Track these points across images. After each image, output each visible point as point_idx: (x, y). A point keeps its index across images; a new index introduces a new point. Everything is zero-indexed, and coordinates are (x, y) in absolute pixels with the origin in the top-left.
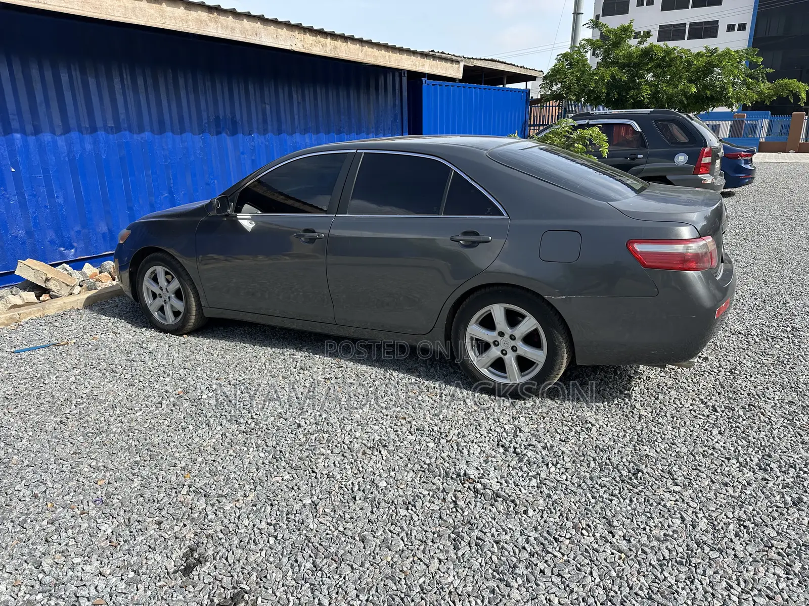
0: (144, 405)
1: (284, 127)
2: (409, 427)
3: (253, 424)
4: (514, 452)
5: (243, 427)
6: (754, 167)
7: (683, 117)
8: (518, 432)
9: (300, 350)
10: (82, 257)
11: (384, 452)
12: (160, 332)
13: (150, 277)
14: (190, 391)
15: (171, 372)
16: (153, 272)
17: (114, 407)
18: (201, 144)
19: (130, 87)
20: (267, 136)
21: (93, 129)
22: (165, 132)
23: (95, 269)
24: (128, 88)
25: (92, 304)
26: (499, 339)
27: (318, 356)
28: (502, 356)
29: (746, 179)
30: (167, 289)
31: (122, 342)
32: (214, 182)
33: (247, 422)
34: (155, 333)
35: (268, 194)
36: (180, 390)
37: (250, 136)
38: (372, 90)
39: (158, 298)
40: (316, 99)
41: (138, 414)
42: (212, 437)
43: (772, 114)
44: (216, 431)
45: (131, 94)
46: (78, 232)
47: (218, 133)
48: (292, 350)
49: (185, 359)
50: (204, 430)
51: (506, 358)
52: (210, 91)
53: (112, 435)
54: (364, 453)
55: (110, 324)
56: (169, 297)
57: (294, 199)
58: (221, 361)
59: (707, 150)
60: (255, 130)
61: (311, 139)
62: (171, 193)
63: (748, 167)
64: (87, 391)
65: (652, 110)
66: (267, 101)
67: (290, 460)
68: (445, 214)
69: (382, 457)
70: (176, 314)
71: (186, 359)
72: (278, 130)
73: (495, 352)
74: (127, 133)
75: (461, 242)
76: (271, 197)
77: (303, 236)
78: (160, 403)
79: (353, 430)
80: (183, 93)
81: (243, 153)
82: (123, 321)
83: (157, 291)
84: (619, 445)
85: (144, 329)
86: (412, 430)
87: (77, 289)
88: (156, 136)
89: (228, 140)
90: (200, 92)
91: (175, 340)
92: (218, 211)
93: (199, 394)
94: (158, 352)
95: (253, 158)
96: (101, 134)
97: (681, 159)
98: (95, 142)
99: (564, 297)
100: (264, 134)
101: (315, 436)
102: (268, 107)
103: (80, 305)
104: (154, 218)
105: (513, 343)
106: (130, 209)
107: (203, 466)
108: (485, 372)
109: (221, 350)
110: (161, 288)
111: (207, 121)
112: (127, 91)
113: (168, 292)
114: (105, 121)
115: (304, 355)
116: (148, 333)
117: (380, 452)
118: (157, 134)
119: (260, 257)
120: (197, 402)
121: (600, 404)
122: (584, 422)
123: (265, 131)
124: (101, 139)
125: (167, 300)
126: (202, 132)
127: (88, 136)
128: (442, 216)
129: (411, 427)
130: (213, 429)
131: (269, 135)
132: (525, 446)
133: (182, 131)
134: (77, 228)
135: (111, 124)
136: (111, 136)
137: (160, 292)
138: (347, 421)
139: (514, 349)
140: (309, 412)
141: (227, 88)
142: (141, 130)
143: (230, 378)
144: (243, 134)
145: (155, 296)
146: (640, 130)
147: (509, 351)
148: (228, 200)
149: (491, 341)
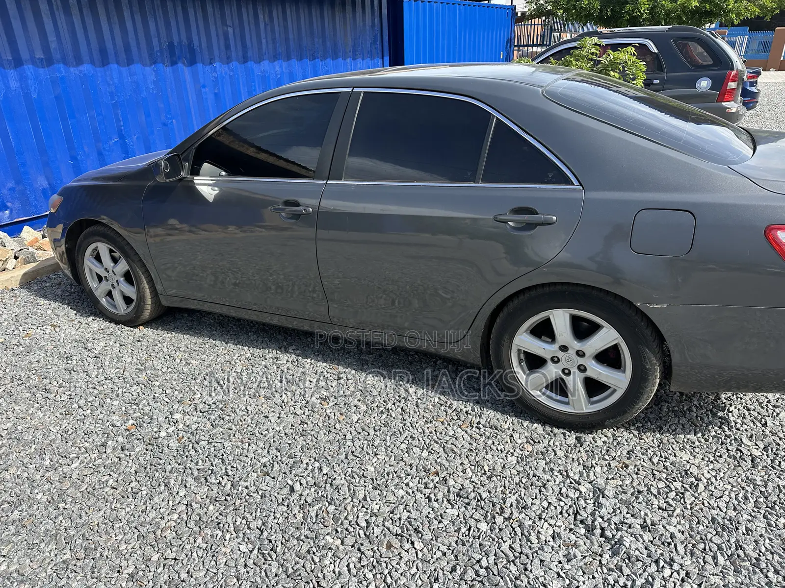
0: (83, 449)
1: (250, 54)
2: (446, 490)
3: (229, 486)
4: (602, 535)
5: (216, 491)
6: (758, 90)
7: (707, 35)
8: (601, 497)
9: (286, 351)
10: (20, 219)
11: (418, 545)
12: (110, 322)
13: (91, 255)
14: (145, 425)
15: (121, 390)
16: (96, 249)
17: (42, 453)
18: (153, 77)
19: (60, 8)
20: (231, 65)
21: (18, 62)
22: (108, 63)
23: (36, 232)
24: (58, 9)
25: (30, 282)
26: (560, 354)
27: (309, 361)
28: (564, 377)
29: (751, 103)
30: (113, 271)
31: (62, 340)
32: (172, 122)
33: (219, 483)
34: (104, 324)
35: (237, 146)
36: (131, 422)
37: (211, 66)
38: (349, 8)
39: (104, 282)
40: (285, 19)
41: (74, 466)
42: (173, 510)
43: (749, 30)
44: (178, 500)
45: (63, 16)
46: (12, 190)
47: (173, 63)
48: (275, 352)
49: (140, 366)
50: (162, 496)
51: (569, 380)
52: (161, 11)
53: (35, 507)
54: (389, 546)
55: (49, 312)
56: (117, 281)
57: (266, 152)
58: (185, 370)
59: (733, 73)
60: (217, 58)
61: (281, 66)
62: (122, 137)
63: (754, 89)
64: (9, 425)
65: (671, 27)
66: (229, 23)
67: (284, 560)
68: (484, 181)
69: (417, 553)
70: (128, 300)
71: (142, 367)
72: (244, 57)
73: (552, 371)
74: (61, 65)
75: (510, 223)
76: (239, 149)
77: (283, 210)
78: (104, 445)
79: (368, 499)
80: (127, 14)
81: (204, 86)
82: (66, 306)
83: (103, 274)
84: (745, 516)
85: (91, 318)
86: (452, 497)
87: (12, 263)
88: (98, 69)
89: (185, 71)
90: (148, 13)
91: (127, 333)
92: (168, 175)
93: (155, 430)
94: (107, 355)
95: (216, 91)
96: (29, 69)
97: (704, 84)
98: (22, 79)
99: (665, 306)
100: (228, 63)
101: (316, 507)
102: (230, 30)
103: (15, 284)
104: (86, 180)
105: (581, 361)
106: (74, 158)
107: (159, 571)
108: (536, 393)
109: (185, 352)
110: (106, 269)
111: (158, 49)
112: (57, 13)
113: (115, 274)
114: (32, 52)
115: (290, 360)
116: (97, 324)
117: (412, 543)
118: (100, 67)
119: (231, 228)
120: (152, 442)
121: (692, 437)
122: (683, 473)
123: (229, 60)
124: (29, 74)
125: (115, 284)
126: (154, 62)
127: (12, 71)
128: (480, 185)
129: (449, 491)
130: (175, 494)
131: (234, 64)
132: (616, 524)
133: (130, 62)
134: (10, 185)
135: (39, 55)
136: (41, 71)
137: (106, 274)
138: (358, 479)
139: (582, 369)
140: (305, 462)
141: (180, 8)
142: (79, 61)
143: (196, 401)
144: (203, 63)
145: (100, 279)
146: (656, 51)
147: (574, 370)
148: (180, 159)
149: (548, 357)
